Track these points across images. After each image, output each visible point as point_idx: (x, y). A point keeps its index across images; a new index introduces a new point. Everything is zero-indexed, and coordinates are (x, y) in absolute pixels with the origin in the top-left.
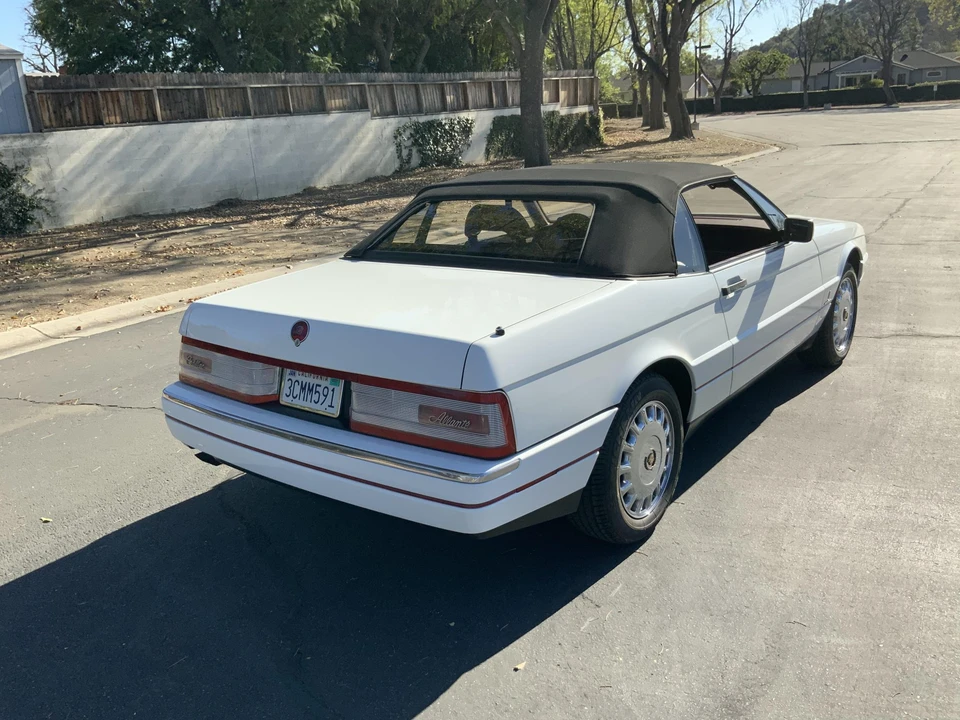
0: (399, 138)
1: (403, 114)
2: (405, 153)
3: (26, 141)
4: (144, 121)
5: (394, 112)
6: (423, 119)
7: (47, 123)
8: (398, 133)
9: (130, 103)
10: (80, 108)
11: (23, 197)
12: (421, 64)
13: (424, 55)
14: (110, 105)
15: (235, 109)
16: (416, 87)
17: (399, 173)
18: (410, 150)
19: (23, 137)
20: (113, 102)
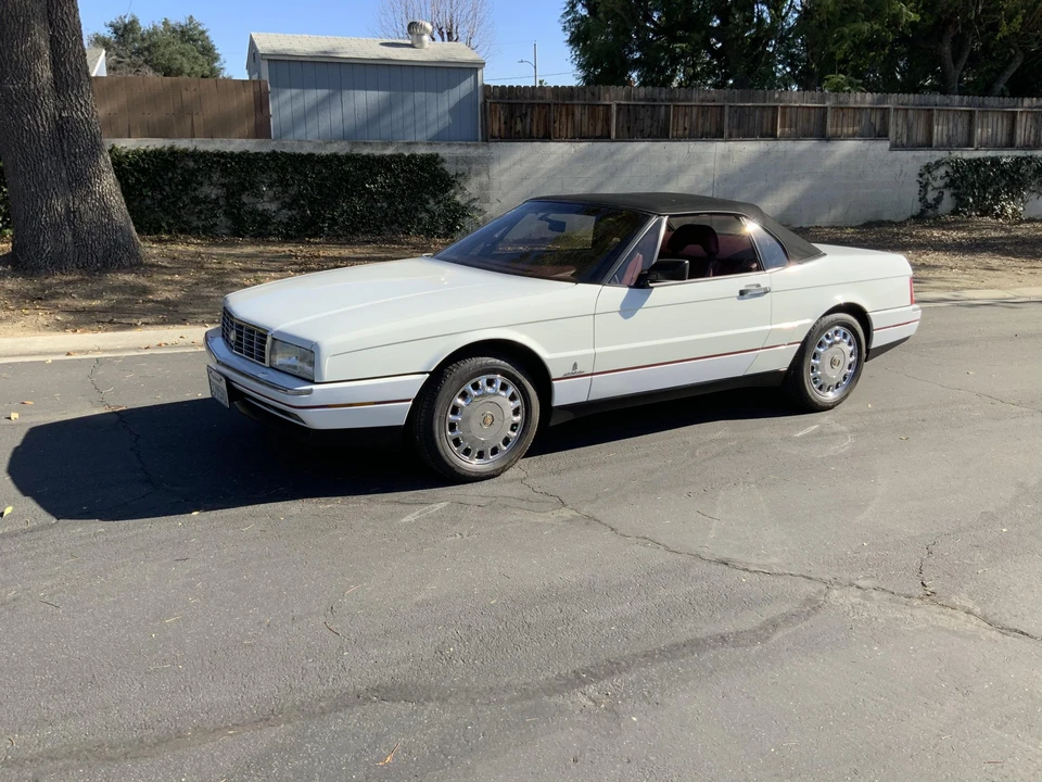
0: (927, 176)
1: (940, 147)
2: (931, 196)
3: (471, 150)
4: (599, 137)
5: (928, 144)
6: (968, 154)
7: (497, 134)
8: (928, 168)
9: (585, 119)
10: (532, 120)
11: (458, 204)
12: (1001, 86)
13: (1009, 73)
14: (564, 119)
15: (707, 129)
16: (971, 114)
17: (919, 218)
18: (943, 193)
19: (469, 146)
20: (567, 115)
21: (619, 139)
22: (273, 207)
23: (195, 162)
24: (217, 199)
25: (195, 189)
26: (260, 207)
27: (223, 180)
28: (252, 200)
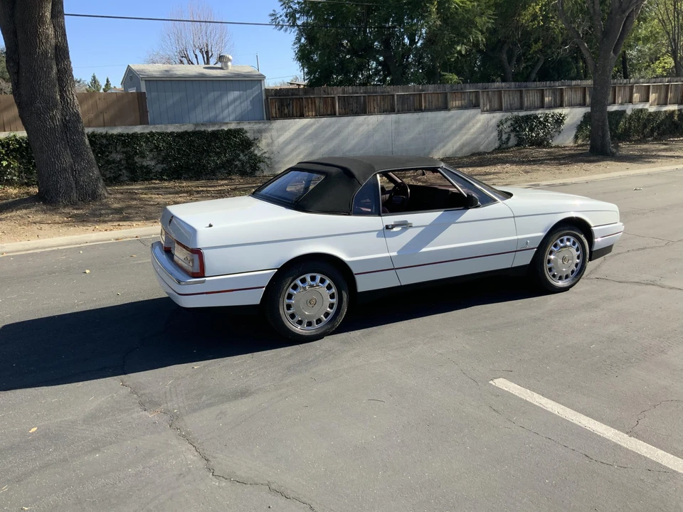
0: (501, 126)
1: (507, 110)
2: (504, 137)
3: (261, 125)
4: (328, 115)
5: (500, 109)
6: (522, 114)
7: (274, 115)
8: (501, 123)
9: (322, 105)
10: (293, 107)
11: (256, 155)
12: (534, 75)
13: (538, 68)
14: (310, 106)
15: (386, 107)
16: (521, 92)
17: (499, 149)
18: (510, 135)
19: (259, 123)
20: (312, 104)
21: (341, 115)
22: (153, 163)
23: (107, 140)
24: (121, 160)
25: (107, 156)
26: (145, 164)
27: (123, 150)
28: (140, 160)
